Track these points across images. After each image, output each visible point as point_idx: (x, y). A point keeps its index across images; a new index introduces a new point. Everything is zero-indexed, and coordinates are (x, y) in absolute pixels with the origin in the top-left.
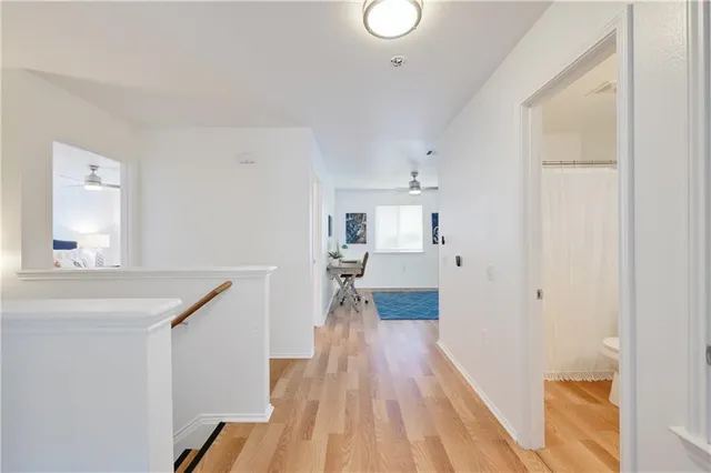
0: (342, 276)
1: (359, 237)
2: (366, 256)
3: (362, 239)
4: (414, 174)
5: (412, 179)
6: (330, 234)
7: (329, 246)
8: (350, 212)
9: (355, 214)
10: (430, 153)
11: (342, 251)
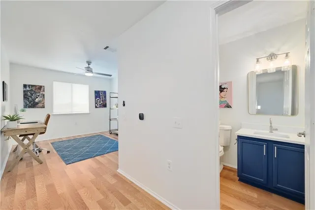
0: (20, 136)
1: (37, 103)
2: (48, 117)
3: (40, 105)
4: (89, 63)
5: (87, 66)
6: (4, 99)
7: (3, 109)
8: (27, 83)
9: (33, 86)
10: (107, 48)
11: (20, 114)
